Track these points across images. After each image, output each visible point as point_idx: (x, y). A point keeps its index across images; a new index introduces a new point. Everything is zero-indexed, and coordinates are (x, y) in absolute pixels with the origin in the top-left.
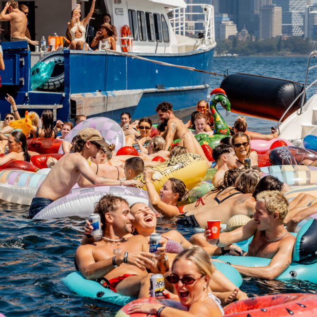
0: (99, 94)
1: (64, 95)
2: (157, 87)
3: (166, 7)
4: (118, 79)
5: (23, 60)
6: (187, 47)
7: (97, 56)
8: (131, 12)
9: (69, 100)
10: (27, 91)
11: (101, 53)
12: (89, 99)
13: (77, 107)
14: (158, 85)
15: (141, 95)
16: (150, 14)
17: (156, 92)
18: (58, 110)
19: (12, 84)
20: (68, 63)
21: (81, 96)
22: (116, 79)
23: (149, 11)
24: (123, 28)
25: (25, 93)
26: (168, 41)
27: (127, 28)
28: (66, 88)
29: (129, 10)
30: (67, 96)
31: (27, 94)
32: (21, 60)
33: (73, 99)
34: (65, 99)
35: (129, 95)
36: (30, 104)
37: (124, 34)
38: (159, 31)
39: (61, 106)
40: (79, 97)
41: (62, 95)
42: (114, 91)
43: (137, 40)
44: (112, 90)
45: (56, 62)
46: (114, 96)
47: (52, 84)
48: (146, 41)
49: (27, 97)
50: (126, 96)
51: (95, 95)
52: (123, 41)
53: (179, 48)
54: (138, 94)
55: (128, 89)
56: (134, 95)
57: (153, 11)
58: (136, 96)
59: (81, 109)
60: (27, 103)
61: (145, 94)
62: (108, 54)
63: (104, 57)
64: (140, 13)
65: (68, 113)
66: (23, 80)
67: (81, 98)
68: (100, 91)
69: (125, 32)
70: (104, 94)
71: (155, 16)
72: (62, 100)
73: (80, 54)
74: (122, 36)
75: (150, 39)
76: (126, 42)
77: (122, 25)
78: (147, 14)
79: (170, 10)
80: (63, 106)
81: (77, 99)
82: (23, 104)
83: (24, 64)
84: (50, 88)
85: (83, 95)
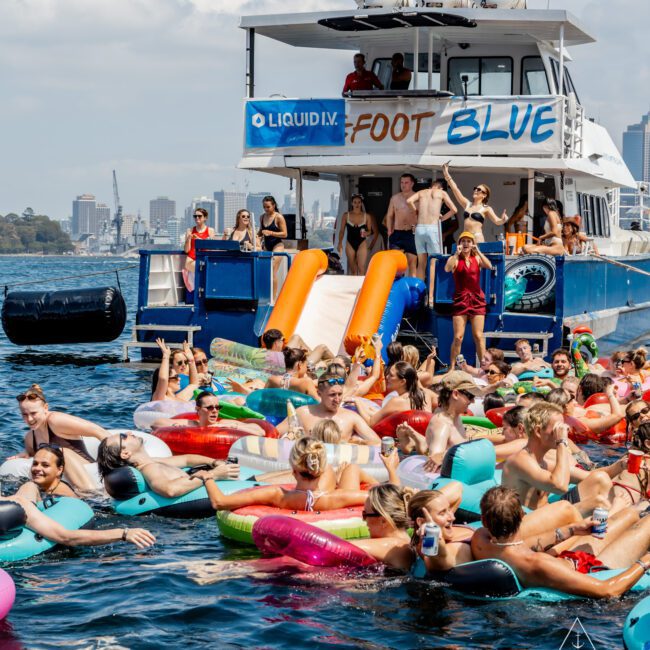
0: (586, 317)
1: (555, 319)
2: (628, 304)
3: (606, 187)
4: (599, 295)
5: (496, 269)
9: (562, 327)
10: (501, 313)
14: (629, 302)
15: (618, 316)
18: (549, 340)
23: (592, 193)
25: (498, 316)
26: (609, 235)
28: (557, 310)
29: (577, 194)
30: (560, 321)
31: (500, 317)
33: (567, 326)
34: (556, 325)
36: (505, 330)
39: (551, 335)
41: (551, 319)
42: (597, 312)
45: (528, 271)
46: (599, 319)
47: (528, 302)
49: (501, 321)
50: (607, 319)
54: (615, 315)
55: (607, 308)
56: (612, 316)
58: (614, 319)
60: (501, 330)
61: (621, 313)
64: (585, 196)
65: (560, 344)
68: (585, 312)
70: (590, 316)
71: (598, 200)
72: (551, 326)
78: (592, 198)
79: (610, 190)
80: (554, 335)
81: (572, 324)
82: (495, 331)
83: (496, 274)
84: (525, 308)
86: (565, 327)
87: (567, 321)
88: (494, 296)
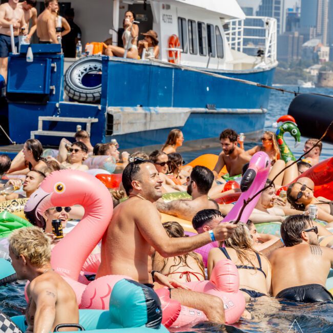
0: (139, 110)
1: (100, 107)
2: (207, 107)
3: (222, 18)
4: (162, 94)
5: (56, 66)
6: (243, 64)
7: (140, 66)
8: (181, 20)
9: (106, 114)
10: (58, 102)
11: (145, 63)
12: (129, 114)
13: (114, 122)
14: (208, 105)
15: (189, 115)
16: (203, 25)
17: (206, 113)
18: (92, 124)
19: (41, 92)
20: (106, 71)
21: (120, 110)
22: (160, 94)
23: (201, 21)
24: (171, 38)
25: (55, 104)
26: (222, 57)
27: (175, 38)
28: (102, 100)
29: (179, 18)
30: (104, 109)
31: (57, 105)
32: (52, 65)
33: (110, 113)
34: (101, 113)
35: (175, 114)
36: (61, 115)
37: (172, 44)
38: (212, 45)
39: (96, 120)
40: (117, 110)
41: (97, 107)
42: (158, 108)
43: (186, 53)
44: (155, 106)
45: (90, 68)
46: (157, 113)
48: (196, 54)
49: (57, 108)
50: (170, 114)
51: (136, 110)
52: (170, 52)
53: (235, 65)
54: (184, 113)
55: (174, 106)
56: (180, 114)
57: (206, 21)
58: (183, 115)
59: (119, 126)
60: (58, 115)
61: (193, 113)
62: (153, 64)
63: (148, 67)
64: (191, 22)
65: (104, 128)
66: (54, 88)
67: (119, 112)
68: (141, 106)
69: (173, 42)
70: (146, 110)
71: (209, 26)
72: (97, 113)
73: (120, 62)
74: (170, 47)
75: (201, 52)
76: (173, 54)
77: (170, 35)
78: (200, 25)
79: (226, 21)
80: (99, 120)
81: (115, 113)
82: (52, 116)
83: (55, 70)
85: (121, 109)
86: (108, 114)
87: (110, 109)
88: (53, 87)
